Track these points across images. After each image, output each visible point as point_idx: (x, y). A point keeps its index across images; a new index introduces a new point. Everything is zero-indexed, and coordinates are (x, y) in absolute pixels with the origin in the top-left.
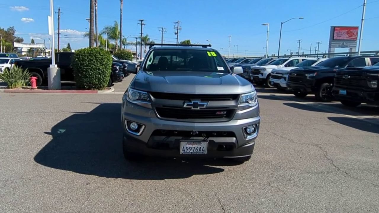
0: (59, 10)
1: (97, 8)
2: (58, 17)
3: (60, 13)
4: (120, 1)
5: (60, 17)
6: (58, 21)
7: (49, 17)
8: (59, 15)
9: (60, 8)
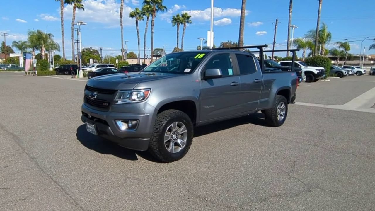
0: (277, 20)
1: (292, 14)
2: (275, 27)
3: (277, 24)
4: (319, 1)
5: (277, 27)
6: (274, 31)
7: (209, 32)
8: (276, 26)
9: (277, 18)
